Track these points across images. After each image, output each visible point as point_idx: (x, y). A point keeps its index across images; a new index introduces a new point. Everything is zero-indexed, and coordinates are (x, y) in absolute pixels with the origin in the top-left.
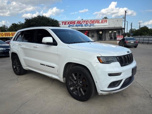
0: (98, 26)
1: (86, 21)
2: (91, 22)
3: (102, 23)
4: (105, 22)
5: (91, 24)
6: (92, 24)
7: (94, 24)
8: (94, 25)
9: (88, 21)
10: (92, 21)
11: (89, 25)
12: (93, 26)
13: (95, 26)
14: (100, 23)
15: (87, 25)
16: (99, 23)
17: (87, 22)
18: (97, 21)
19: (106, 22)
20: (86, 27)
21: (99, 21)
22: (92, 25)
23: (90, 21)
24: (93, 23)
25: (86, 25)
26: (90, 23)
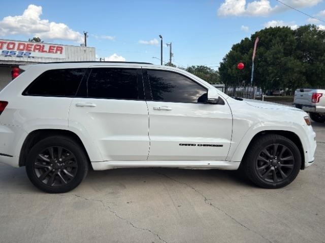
0: (41, 58)
1: (9, 42)
2: (22, 47)
3: (49, 52)
4: (59, 52)
5: (23, 53)
6: (25, 52)
7: (30, 53)
8: (30, 55)
9: (14, 44)
10: (24, 45)
11: (17, 53)
12: (29, 57)
13: (33, 57)
14: (46, 51)
15: (11, 52)
16: (43, 51)
17: (11, 46)
18: (38, 47)
19: (61, 53)
20: (10, 59)
21: (44, 46)
22: (25, 54)
23: (19, 45)
24: (27, 50)
25: (9, 54)
26: (18, 49)
